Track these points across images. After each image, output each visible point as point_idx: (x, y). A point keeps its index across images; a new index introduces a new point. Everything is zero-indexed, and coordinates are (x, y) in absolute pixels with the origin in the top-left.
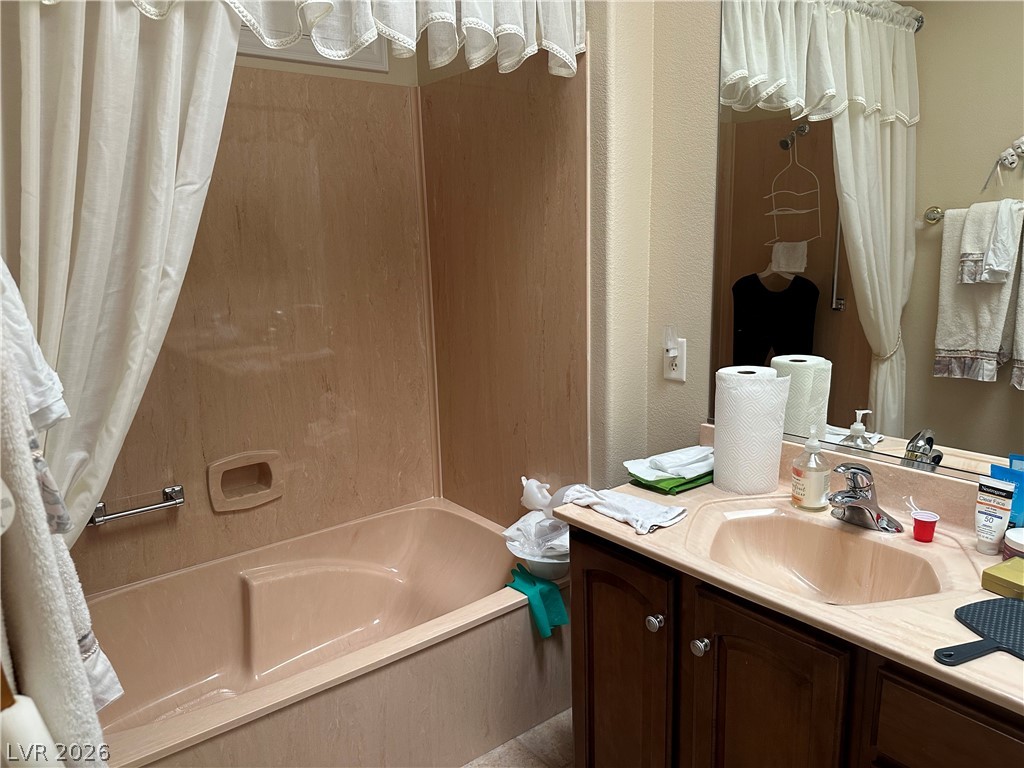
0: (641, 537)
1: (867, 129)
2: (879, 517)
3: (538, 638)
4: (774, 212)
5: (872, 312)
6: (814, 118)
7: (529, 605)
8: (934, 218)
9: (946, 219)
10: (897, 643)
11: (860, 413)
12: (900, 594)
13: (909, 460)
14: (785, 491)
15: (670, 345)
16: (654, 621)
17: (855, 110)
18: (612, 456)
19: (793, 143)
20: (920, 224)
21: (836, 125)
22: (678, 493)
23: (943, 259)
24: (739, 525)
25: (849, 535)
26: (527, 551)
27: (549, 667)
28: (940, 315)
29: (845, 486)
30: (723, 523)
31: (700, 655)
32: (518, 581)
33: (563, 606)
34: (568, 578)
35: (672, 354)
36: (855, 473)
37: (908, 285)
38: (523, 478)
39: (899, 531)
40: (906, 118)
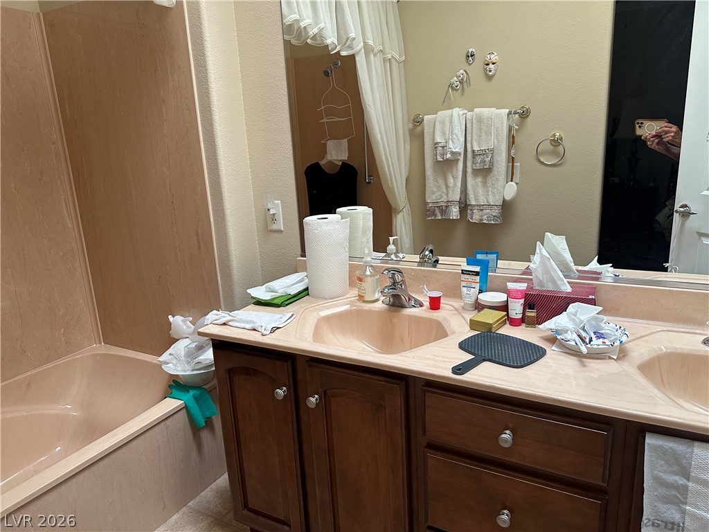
0: (265, 338)
1: (376, 62)
2: (409, 299)
3: (195, 429)
4: (325, 120)
5: (389, 182)
6: (344, 53)
7: (186, 407)
8: (418, 122)
9: (425, 122)
10: (431, 368)
11: (391, 239)
12: (427, 341)
13: (421, 263)
14: (354, 293)
15: (270, 206)
16: (280, 392)
17: (368, 49)
18: (237, 289)
19: (331, 73)
20: (411, 126)
21: (357, 59)
22: (287, 305)
23: (425, 147)
24: (328, 319)
25: (394, 313)
26: (180, 368)
27: (206, 449)
28: (427, 182)
29: (389, 284)
30: (318, 319)
31: (313, 406)
32: (175, 392)
33: (212, 403)
34: (215, 382)
35: (272, 212)
36: (393, 274)
37: (408, 164)
38: (170, 316)
39: (421, 306)
40: (397, 57)
